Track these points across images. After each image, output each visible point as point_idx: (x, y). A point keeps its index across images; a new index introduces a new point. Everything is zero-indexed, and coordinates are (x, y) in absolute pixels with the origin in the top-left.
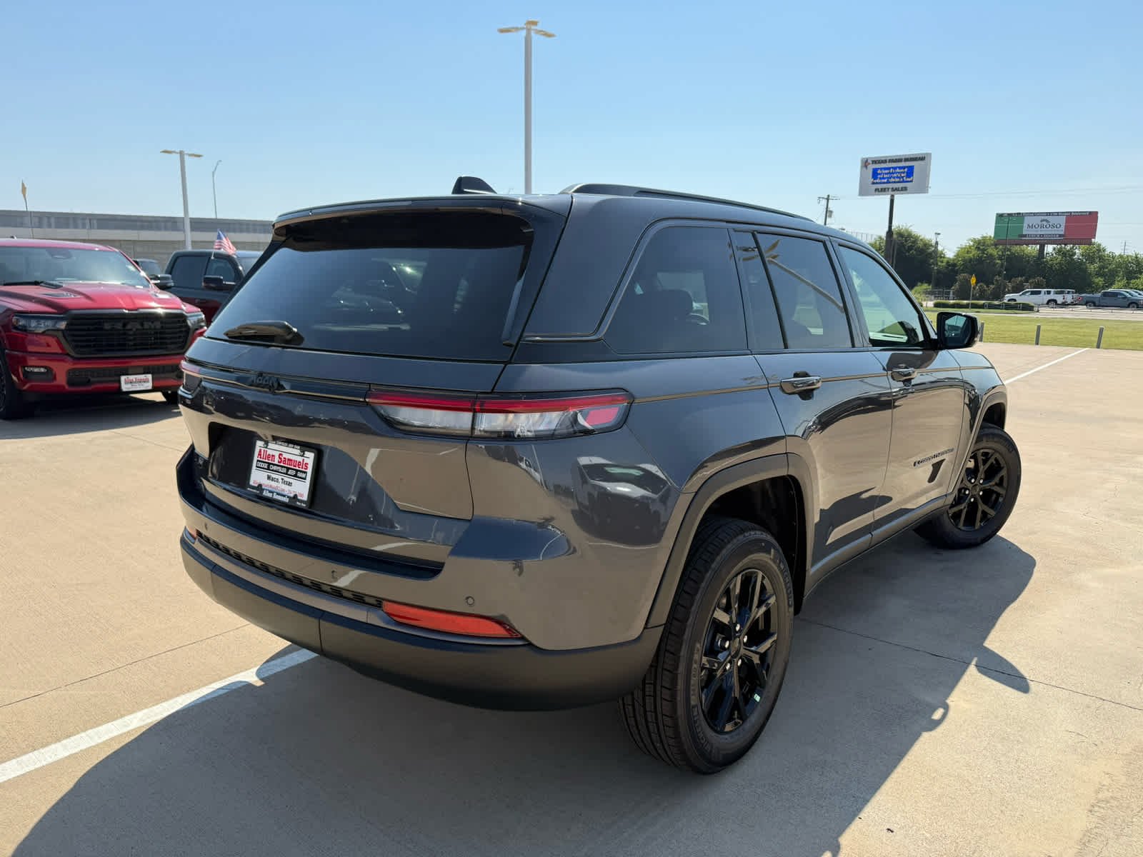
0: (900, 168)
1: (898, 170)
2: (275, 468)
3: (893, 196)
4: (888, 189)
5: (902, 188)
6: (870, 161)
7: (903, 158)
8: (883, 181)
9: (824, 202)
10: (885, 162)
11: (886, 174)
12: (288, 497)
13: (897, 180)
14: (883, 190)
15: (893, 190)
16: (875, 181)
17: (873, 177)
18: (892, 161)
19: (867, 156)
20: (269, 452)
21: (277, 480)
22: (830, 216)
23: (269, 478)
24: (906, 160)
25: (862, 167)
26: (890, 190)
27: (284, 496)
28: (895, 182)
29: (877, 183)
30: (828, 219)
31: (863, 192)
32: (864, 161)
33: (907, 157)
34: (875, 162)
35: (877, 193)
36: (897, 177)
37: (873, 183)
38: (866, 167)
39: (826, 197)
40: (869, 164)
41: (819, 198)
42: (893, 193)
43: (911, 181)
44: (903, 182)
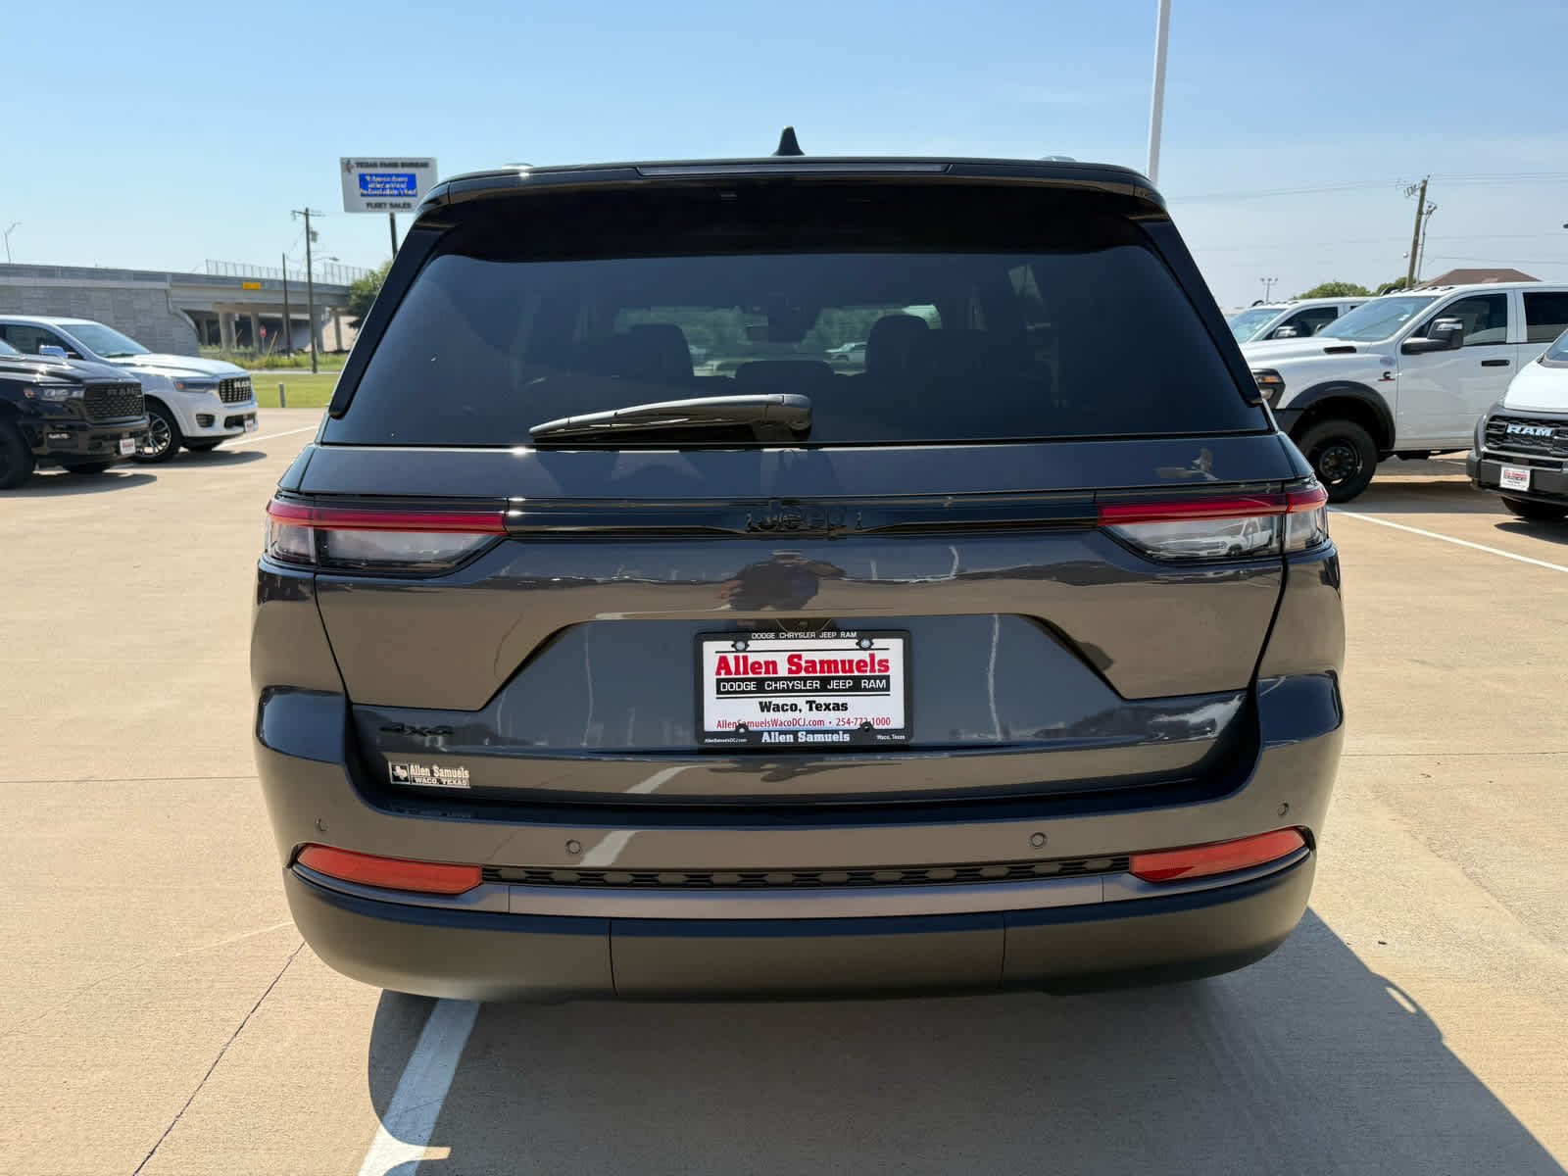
0: (398, 176)
1: (394, 178)
2: (780, 685)
3: (392, 215)
4: (385, 204)
5: (404, 204)
6: (352, 162)
7: (400, 162)
8: (376, 192)
9: (302, 218)
10: (374, 165)
11: (379, 183)
12: (845, 732)
13: (396, 192)
14: (379, 206)
15: (393, 206)
16: (365, 192)
17: (361, 187)
18: (384, 165)
19: (349, 156)
20: (752, 658)
21: (794, 708)
22: (315, 240)
23: (765, 707)
24: (404, 165)
25: (343, 171)
26: (388, 206)
27: (836, 732)
28: (391, 195)
29: (368, 195)
30: (312, 244)
31: (350, 207)
32: (345, 161)
33: (404, 161)
34: (361, 164)
35: (370, 209)
36: (396, 188)
37: (363, 195)
38: (349, 170)
39: (303, 211)
40: (352, 167)
41: (294, 212)
42: (393, 210)
43: (414, 196)
44: (405, 195)
